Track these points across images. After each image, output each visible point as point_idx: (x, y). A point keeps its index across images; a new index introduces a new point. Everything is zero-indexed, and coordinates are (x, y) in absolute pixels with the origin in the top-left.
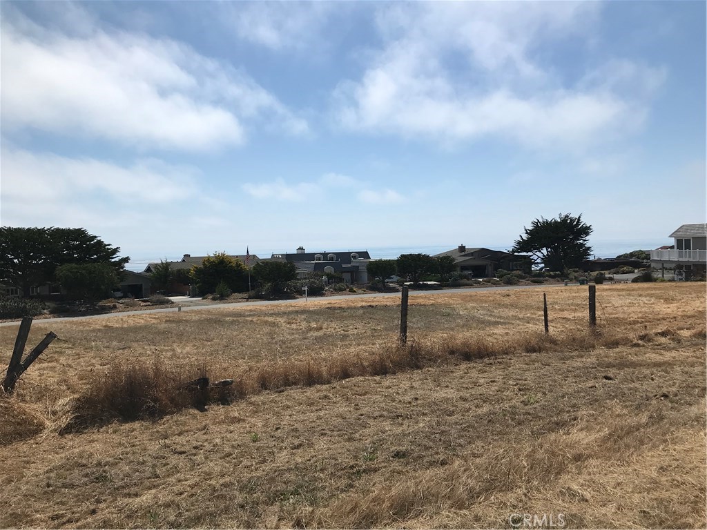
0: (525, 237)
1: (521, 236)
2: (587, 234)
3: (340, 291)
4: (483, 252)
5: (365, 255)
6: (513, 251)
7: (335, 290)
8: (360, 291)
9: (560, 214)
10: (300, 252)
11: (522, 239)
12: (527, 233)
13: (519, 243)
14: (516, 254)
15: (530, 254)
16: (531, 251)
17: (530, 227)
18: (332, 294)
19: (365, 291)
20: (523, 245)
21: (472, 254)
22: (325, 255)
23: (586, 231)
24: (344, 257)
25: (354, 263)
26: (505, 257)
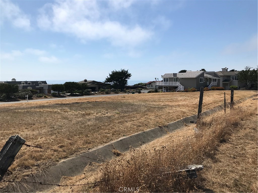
0: (109, 77)
1: (107, 77)
2: (130, 76)
3: (40, 97)
4: (94, 82)
5: (45, 82)
6: (105, 82)
7: (37, 97)
8: (49, 97)
9: (121, 69)
10: (13, 80)
11: (108, 77)
12: (110, 75)
13: (107, 79)
14: (106, 83)
15: (110, 83)
16: (111, 82)
17: (111, 73)
18: (36, 99)
19: (51, 97)
20: (108, 80)
21: (90, 83)
22: (26, 82)
23: (129, 75)
24: (36, 83)
25: (41, 86)
26: (102, 84)
